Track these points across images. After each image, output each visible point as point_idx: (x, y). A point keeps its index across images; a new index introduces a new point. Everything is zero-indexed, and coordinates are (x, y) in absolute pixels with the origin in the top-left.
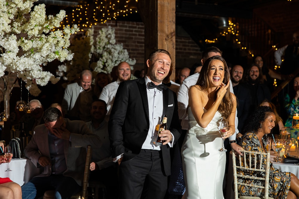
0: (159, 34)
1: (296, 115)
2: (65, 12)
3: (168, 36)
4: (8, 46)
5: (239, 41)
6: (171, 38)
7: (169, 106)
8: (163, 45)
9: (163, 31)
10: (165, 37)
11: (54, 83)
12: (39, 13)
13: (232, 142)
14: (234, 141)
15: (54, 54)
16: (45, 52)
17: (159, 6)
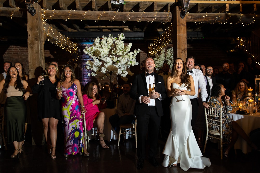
0: (178, 50)
1: (249, 88)
2: (131, 43)
3: (183, 51)
4: (106, 61)
5: (246, 50)
6: (185, 51)
7: (158, 83)
8: (180, 55)
9: (180, 49)
10: (181, 51)
11: (131, 76)
12: (119, 45)
13: (203, 102)
14: (205, 102)
15: (130, 63)
16: (123, 62)
17: (177, 37)
